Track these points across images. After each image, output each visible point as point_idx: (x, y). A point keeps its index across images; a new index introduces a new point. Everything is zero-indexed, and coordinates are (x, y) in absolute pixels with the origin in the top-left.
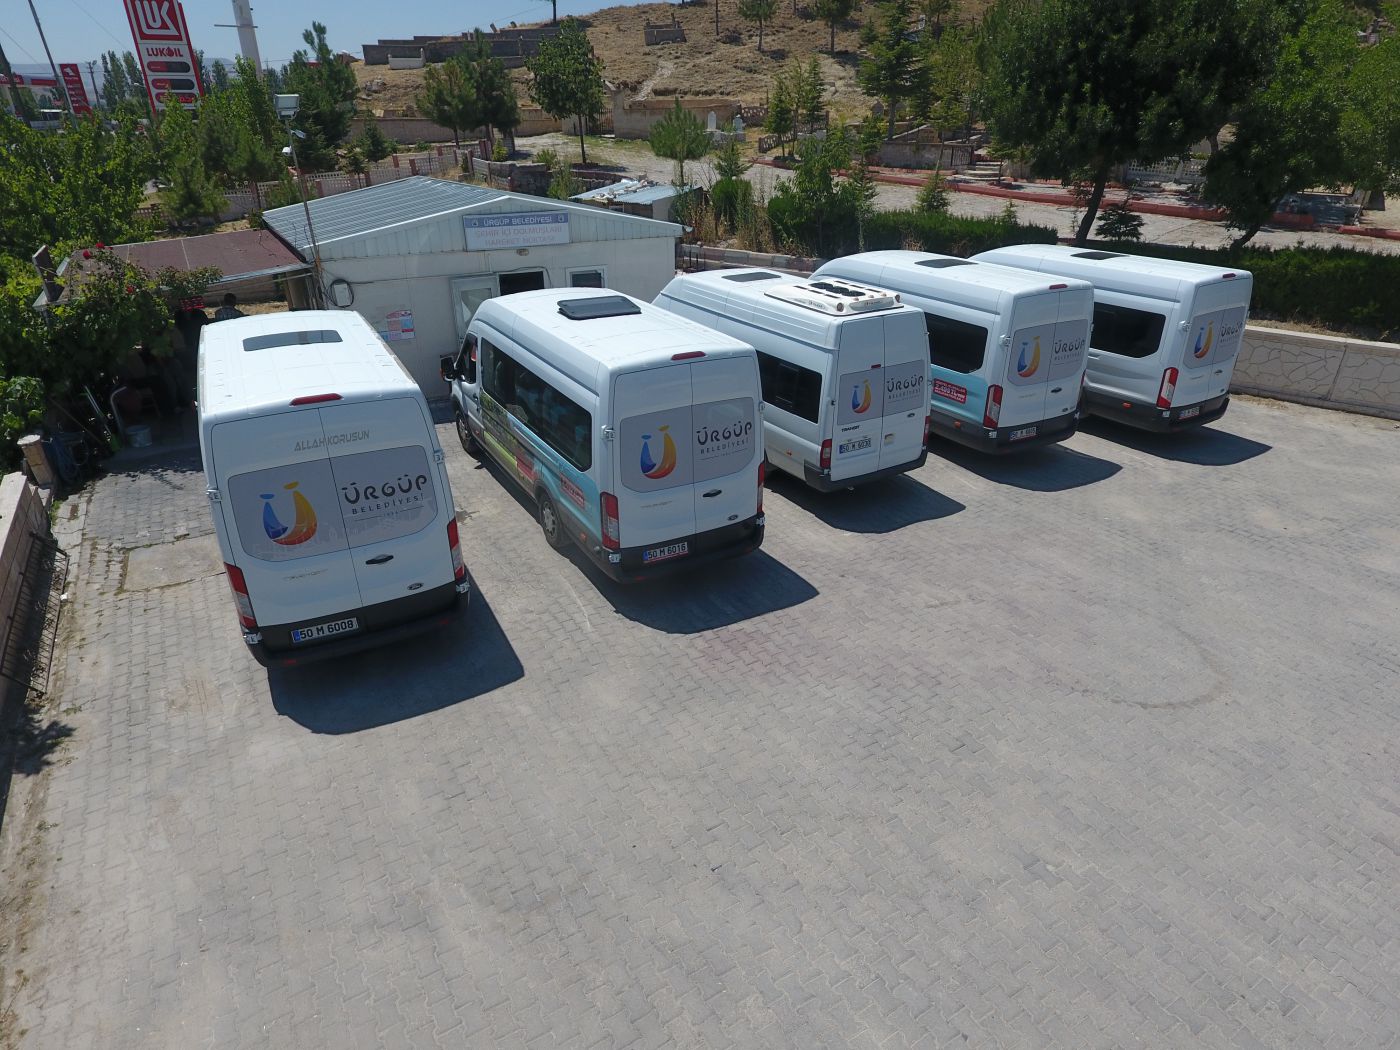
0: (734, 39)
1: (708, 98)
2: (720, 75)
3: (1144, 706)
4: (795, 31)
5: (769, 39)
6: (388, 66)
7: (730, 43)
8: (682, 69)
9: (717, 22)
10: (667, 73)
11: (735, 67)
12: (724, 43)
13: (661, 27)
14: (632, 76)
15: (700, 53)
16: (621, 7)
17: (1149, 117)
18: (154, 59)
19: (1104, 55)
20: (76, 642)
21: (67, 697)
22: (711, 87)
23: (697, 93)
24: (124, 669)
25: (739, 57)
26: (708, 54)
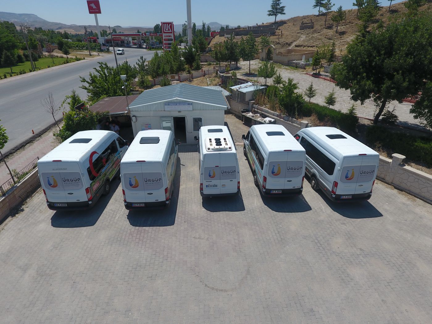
0: (330, 27)
1: (311, 49)
2: (319, 40)
4: (353, 24)
5: (342, 27)
6: (224, 37)
7: (328, 29)
8: (307, 38)
9: (326, 22)
10: (302, 39)
11: (325, 38)
12: (326, 29)
13: (307, 23)
14: (289, 41)
15: (316, 32)
16: (298, 17)
18: (165, 38)
19: (374, 63)
21: (28, 205)
22: (314, 45)
23: (308, 47)
25: (328, 34)
26: (319, 33)
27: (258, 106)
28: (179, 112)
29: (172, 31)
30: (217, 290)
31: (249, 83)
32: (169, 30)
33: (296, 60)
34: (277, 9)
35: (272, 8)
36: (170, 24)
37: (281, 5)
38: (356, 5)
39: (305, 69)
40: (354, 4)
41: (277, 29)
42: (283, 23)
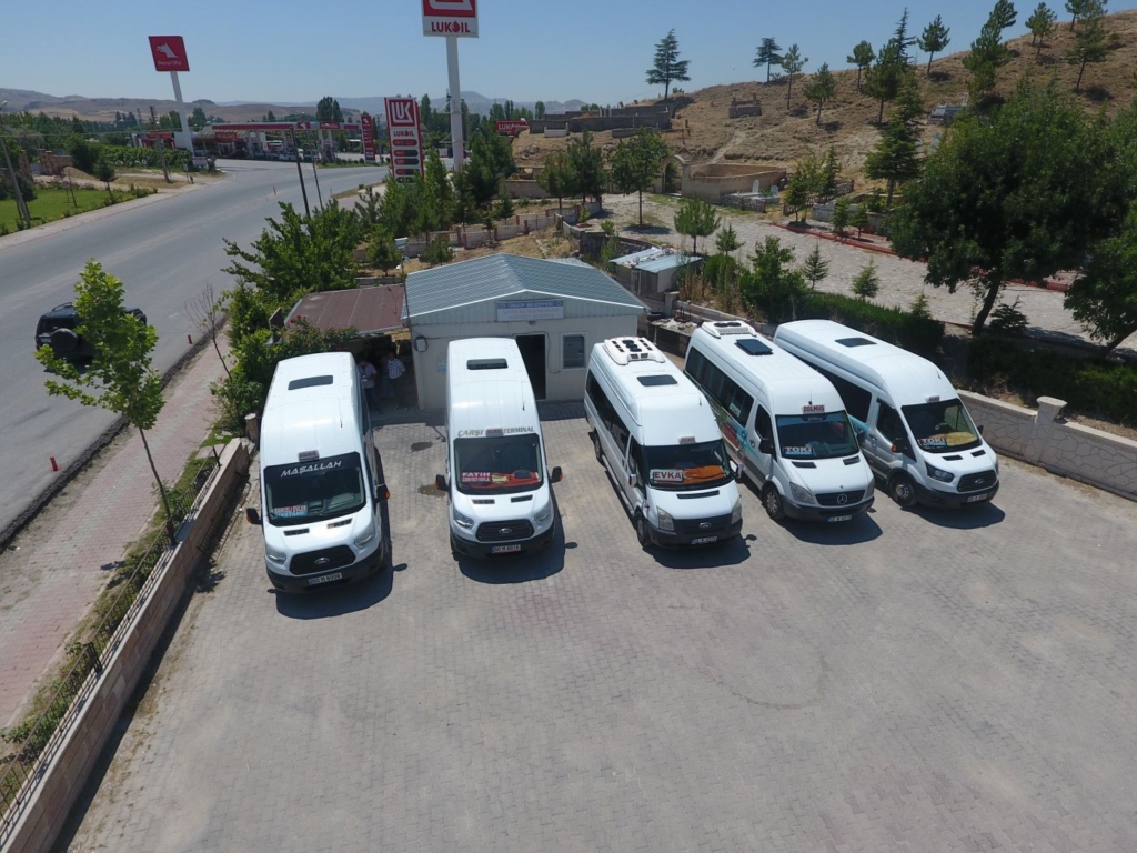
0: (800, 112)
1: (765, 164)
2: (780, 144)
3: (749, 701)
4: (853, 105)
5: (829, 112)
6: (543, 135)
7: (797, 115)
8: (752, 138)
9: (789, 98)
10: (739, 141)
11: (794, 137)
12: (791, 115)
13: (744, 103)
14: (709, 144)
15: (770, 124)
16: (719, 86)
17: (1008, 253)
18: (397, 138)
22: (770, 154)
23: (758, 159)
25: (799, 129)
26: (777, 125)
27: (689, 303)
28: (531, 323)
29: (413, 119)
30: (776, 706)
31: (653, 248)
32: (406, 117)
33: (741, 192)
34: (668, 66)
35: (658, 65)
36: (409, 104)
37: (679, 59)
38: (855, 61)
39: (765, 212)
40: (850, 60)
41: (673, 116)
42: (684, 101)
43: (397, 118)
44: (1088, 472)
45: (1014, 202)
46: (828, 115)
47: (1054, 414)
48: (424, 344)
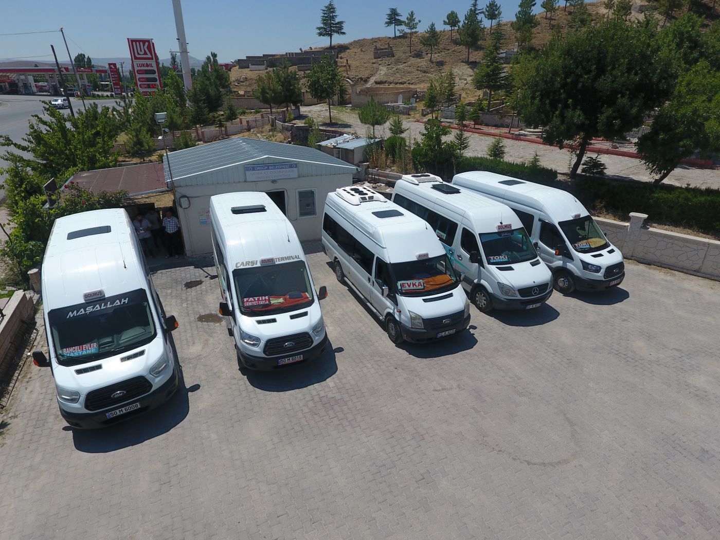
0: (419, 55)
1: (402, 86)
2: (409, 74)
3: (529, 463)
4: (450, 51)
5: (436, 55)
6: (249, 69)
7: (417, 57)
8: (390, 71)
9: (411, 47)
10: (383, 73)
11: (417, 70)
12: (413, 57)
13: (382, 49)
14: (364, 75)
15: (401, 62)
16: (364, 39)
17: (602, 118)
18: (140, 68)
19: (580, 85)
20: (26, 380)
21: (13, 410)
22: (404, 80)
23: (396, 83)
24: (42, 396)
25: (420, 65)
26: (405, 63)
27: (378, 170)
28: (274, 182)
29: (151, 55)
31: (345, 135)
32: (145, 53)
33: (391, 103)
34: (330, 25)
35: (324, 24)
36: (147, 44)
37: (337, 20)
38: (448, 24)
39: (409, 115)
40: (445, 23)
41: (337, 58)
42: (342, 48)
43: (138, 54)
44: (665, 260)
45: (604, 83)
46: (436, 57)
47: (641, 224)
48: (187, 202)
